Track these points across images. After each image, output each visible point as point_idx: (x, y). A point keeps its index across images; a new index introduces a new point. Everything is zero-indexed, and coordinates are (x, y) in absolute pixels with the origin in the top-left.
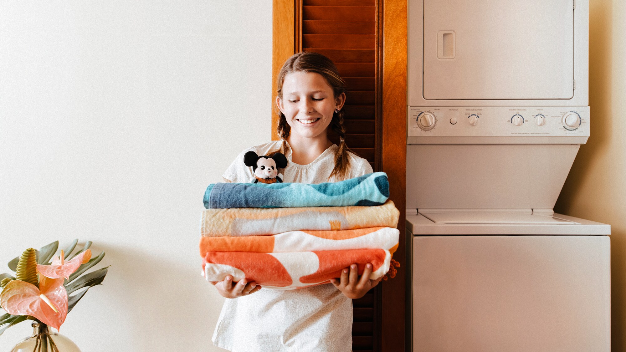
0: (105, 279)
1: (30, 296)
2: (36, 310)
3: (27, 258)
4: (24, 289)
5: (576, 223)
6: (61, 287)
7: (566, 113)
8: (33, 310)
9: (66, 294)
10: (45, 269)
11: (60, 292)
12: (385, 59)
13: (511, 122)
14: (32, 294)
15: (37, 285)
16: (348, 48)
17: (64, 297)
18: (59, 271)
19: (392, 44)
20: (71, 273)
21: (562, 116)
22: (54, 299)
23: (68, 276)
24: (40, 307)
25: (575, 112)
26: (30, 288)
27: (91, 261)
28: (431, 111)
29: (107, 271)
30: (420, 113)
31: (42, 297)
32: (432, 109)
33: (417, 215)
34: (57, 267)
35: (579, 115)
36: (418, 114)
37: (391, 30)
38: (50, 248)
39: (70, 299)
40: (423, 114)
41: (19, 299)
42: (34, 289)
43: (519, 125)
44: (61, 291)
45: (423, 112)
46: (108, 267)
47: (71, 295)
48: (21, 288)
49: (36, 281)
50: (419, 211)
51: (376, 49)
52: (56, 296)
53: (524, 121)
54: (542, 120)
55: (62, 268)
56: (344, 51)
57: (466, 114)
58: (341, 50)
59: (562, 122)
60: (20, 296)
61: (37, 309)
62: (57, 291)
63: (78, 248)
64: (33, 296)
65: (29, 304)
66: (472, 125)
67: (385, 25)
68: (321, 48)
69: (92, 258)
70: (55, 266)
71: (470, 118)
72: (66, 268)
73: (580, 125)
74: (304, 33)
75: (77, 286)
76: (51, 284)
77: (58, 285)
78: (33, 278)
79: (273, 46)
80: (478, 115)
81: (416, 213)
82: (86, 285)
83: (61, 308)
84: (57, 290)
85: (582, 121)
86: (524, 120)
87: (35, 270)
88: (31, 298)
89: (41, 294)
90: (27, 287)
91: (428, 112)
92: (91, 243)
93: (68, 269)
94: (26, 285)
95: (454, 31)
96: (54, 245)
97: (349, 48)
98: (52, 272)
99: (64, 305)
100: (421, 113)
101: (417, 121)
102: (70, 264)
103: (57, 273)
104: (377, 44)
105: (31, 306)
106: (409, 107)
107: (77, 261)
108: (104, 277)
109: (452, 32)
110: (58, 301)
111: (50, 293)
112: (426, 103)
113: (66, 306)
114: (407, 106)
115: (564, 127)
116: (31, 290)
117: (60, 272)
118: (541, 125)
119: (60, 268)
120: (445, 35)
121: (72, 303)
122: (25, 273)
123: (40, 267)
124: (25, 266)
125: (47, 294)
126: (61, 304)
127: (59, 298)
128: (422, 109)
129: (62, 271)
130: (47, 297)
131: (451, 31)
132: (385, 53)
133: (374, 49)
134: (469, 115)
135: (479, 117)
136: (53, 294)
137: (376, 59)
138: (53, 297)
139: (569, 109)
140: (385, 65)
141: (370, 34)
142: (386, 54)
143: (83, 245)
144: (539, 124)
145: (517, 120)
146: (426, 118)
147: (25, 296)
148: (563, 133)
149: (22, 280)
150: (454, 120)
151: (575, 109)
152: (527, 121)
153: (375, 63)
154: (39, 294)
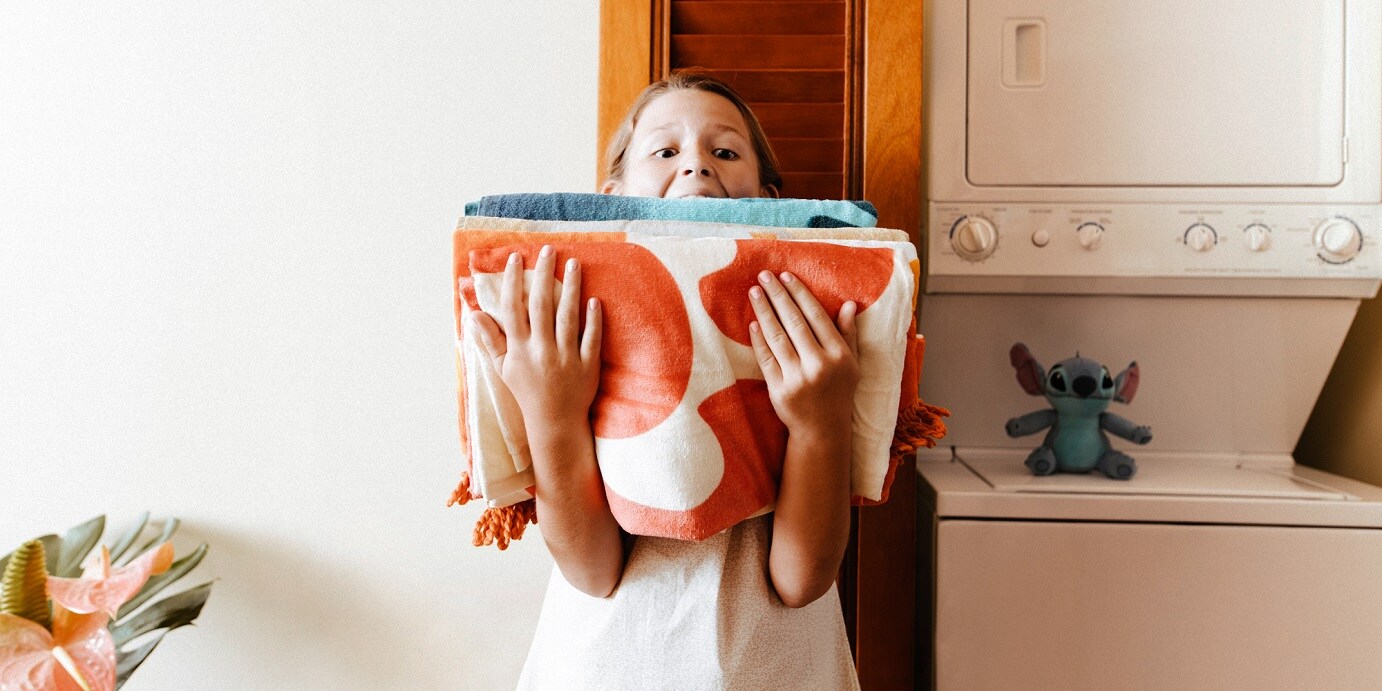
0: (204, 612)
1: (31, 650)
2: (42, 685)
3: (24, 562)
4: (17, 633)
5: (1349, 497)
6: (102, 631)
7: (1326, 220)
8: (35, 686)
9: (112, 648)
10: (65, 589)
11: (99, 644)
12: (869, 94)
13: (1185, 243)
14: (37, 646)
15: (48, 624)
16: (778, 68)
17: (107, 656)
18: (97, 594)
19: (887, 59)
20: (122, 600)
21: (1312, 228)
22: (86, 658)
23: (116, 608)
24: (52, 679)
25: (1346, 219)
26: (31, 633)
27: (175, 565)
28: (985, 214)
29: (208, 593)
30: (957, 218)
31: (59, 653)
32: (988, 209)
33: (953, 461)
34: (94, 584)
35: (1357, 227)
36: (954, 222)
37: (882, 23)
38: (87, 532)
39: (122, 658)
40: (965, 222)
41: (6, 657)
42: (40, 635)
43: (1204, 249)
44: (101, 642)
45: (965, 217)
46: (211, 583)
47: (126, 649)
48: (12, 632)
49: (45, 616)
50: (959, 452)
51: (846, 69)
52: (90, 652)
53: (1219, 240)
54: (1261, 237)
55: (105, 586)
56: (771, 74)
57: (1072, 221)
58: (762, 72)
59: (1314, 242)
60: (8, 649)
61: (46, 684)
62: (93, 641)
63: (149, 533)
64: (38, 650)
65: (28, 670)
66: (1088, 248)
67: (869, 12)
68: (714, 67)
69: (176, 559)
70: (90, 582)
71: (1081, 230)
72: (113, 587)
73: (1360, 249)
74: (673, 31)
75: (140, 627)
76: (79, 625)
77: (96, 626)
78: (38, 609)
79: (601, 62)
80: (1103, 226)
81: (951, 457)
82: (162, 625)
83: (101, 680)
84: (92, 638)
85: (1365, 240)
86: (1216, 236)
87: (43, 590)
88: (33, 654)
89: (55, 645)
90: (24, 630)
91: (978, 216)
92: (177, 522)
93: (117, 588)
94: (22, 626)
95: (1042, 19)
96: (95, 525)
97: (783, 67)
98: (80, 598)
99: (106, 677)
100: (960, 220)
101: (951, 236)
102: (122, 576)
103: (92, 599)
104: (848, 57)
105: (32, 674)
106: (932, 204)
107: (137, 569)
108: (201, 605)
109: (1037, 22)
110: (93, 665)
111: (77, 645)
112: (975, 193)
113: (111, 677)
114: (928, 201)
115: (1319, 255)
116: (34, 637)
117: (99, 597)
118: (1260, 249)
119: (99, 585)
120: (1020, 29)
121: (125, 667)
122: (21, 596)
123: (55, 583)
124: (21, 583)
125: (70, 647)
126: (100, 671)
127: (97, 657)
128: (964, 209)
129: (102, 594)
130: (70, 654)
131: (1034, 18)
132: (869, 79)
133: (840, 70)
134: (1078, 226)
135: (1103, 229)
136: (84, 649)
137: (845, 95)
138: (84, 655)
139: (1332, 211)
140: (869, 110)
141: (833, 33)
142: (870, 84)
143: (160, 525)
144: (1254, 246)
145: (1199, 237)
146: (974, 231)
147: (20, 650)
148: (1315, 269)
149: (15, 613)
150: (1042, 235)
151: (1348, 211)
152: (1224, 239)
153: (845, 103)
154: (51, 646)
